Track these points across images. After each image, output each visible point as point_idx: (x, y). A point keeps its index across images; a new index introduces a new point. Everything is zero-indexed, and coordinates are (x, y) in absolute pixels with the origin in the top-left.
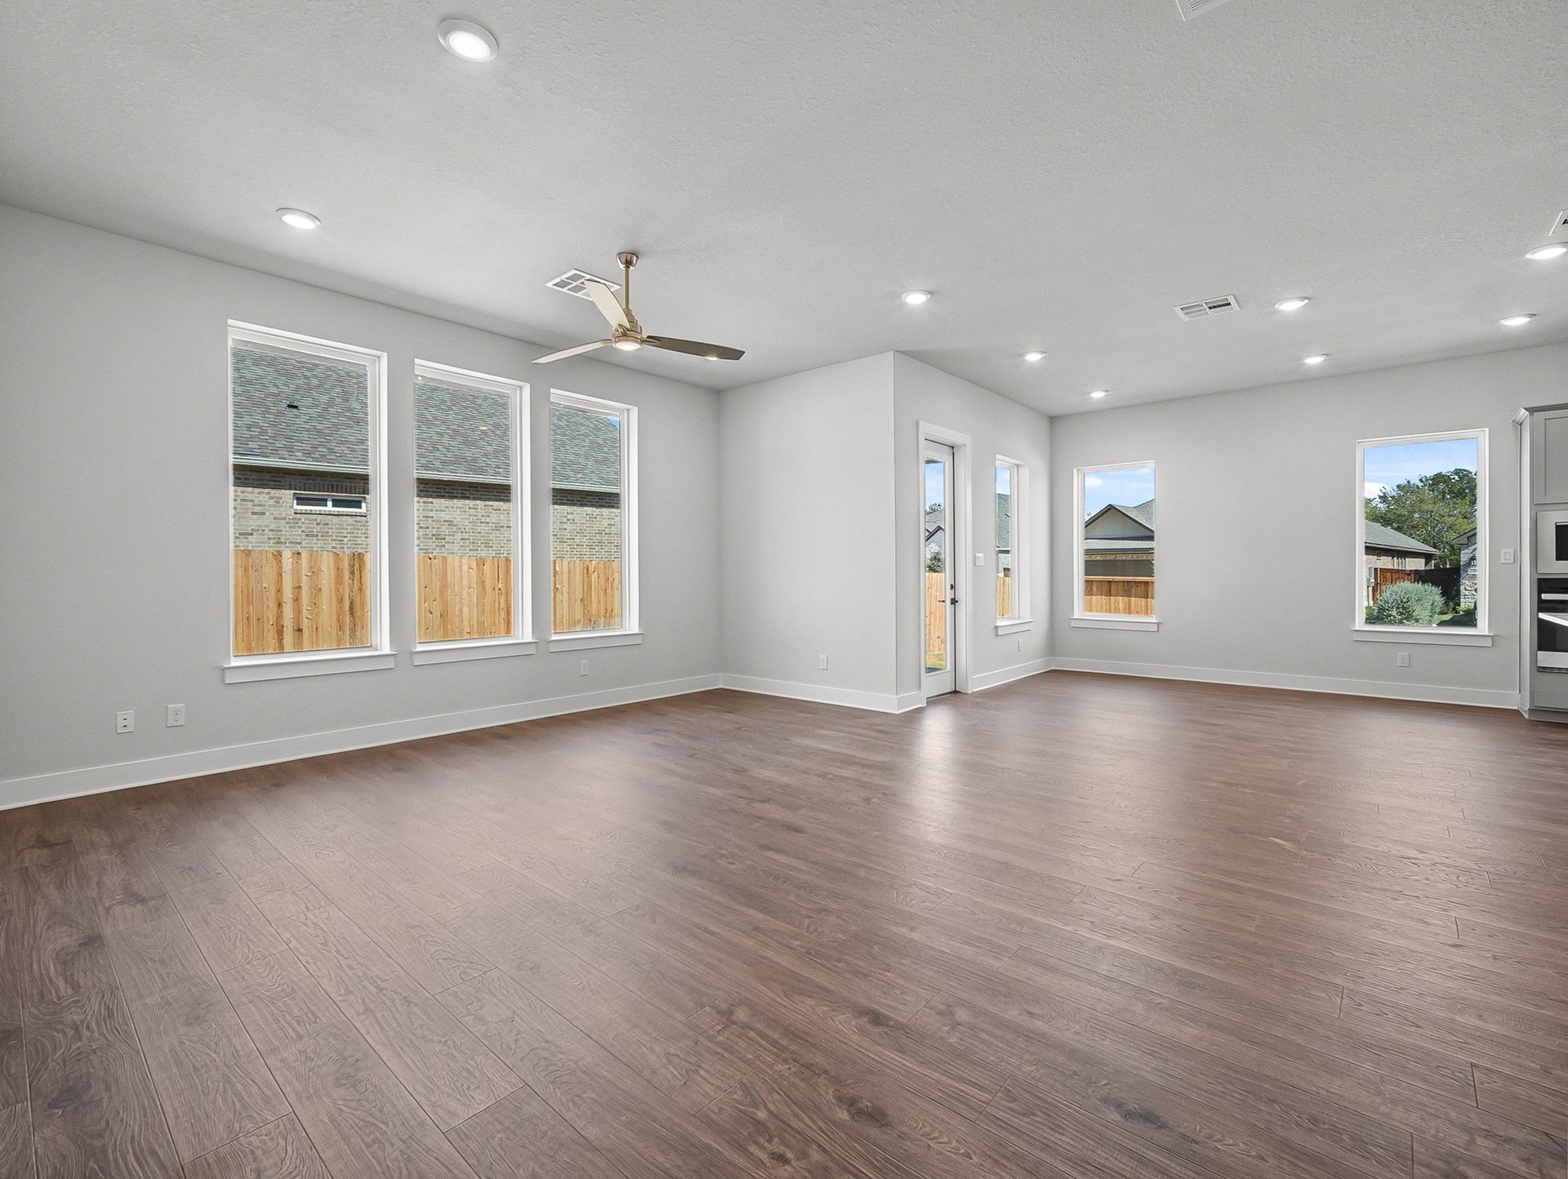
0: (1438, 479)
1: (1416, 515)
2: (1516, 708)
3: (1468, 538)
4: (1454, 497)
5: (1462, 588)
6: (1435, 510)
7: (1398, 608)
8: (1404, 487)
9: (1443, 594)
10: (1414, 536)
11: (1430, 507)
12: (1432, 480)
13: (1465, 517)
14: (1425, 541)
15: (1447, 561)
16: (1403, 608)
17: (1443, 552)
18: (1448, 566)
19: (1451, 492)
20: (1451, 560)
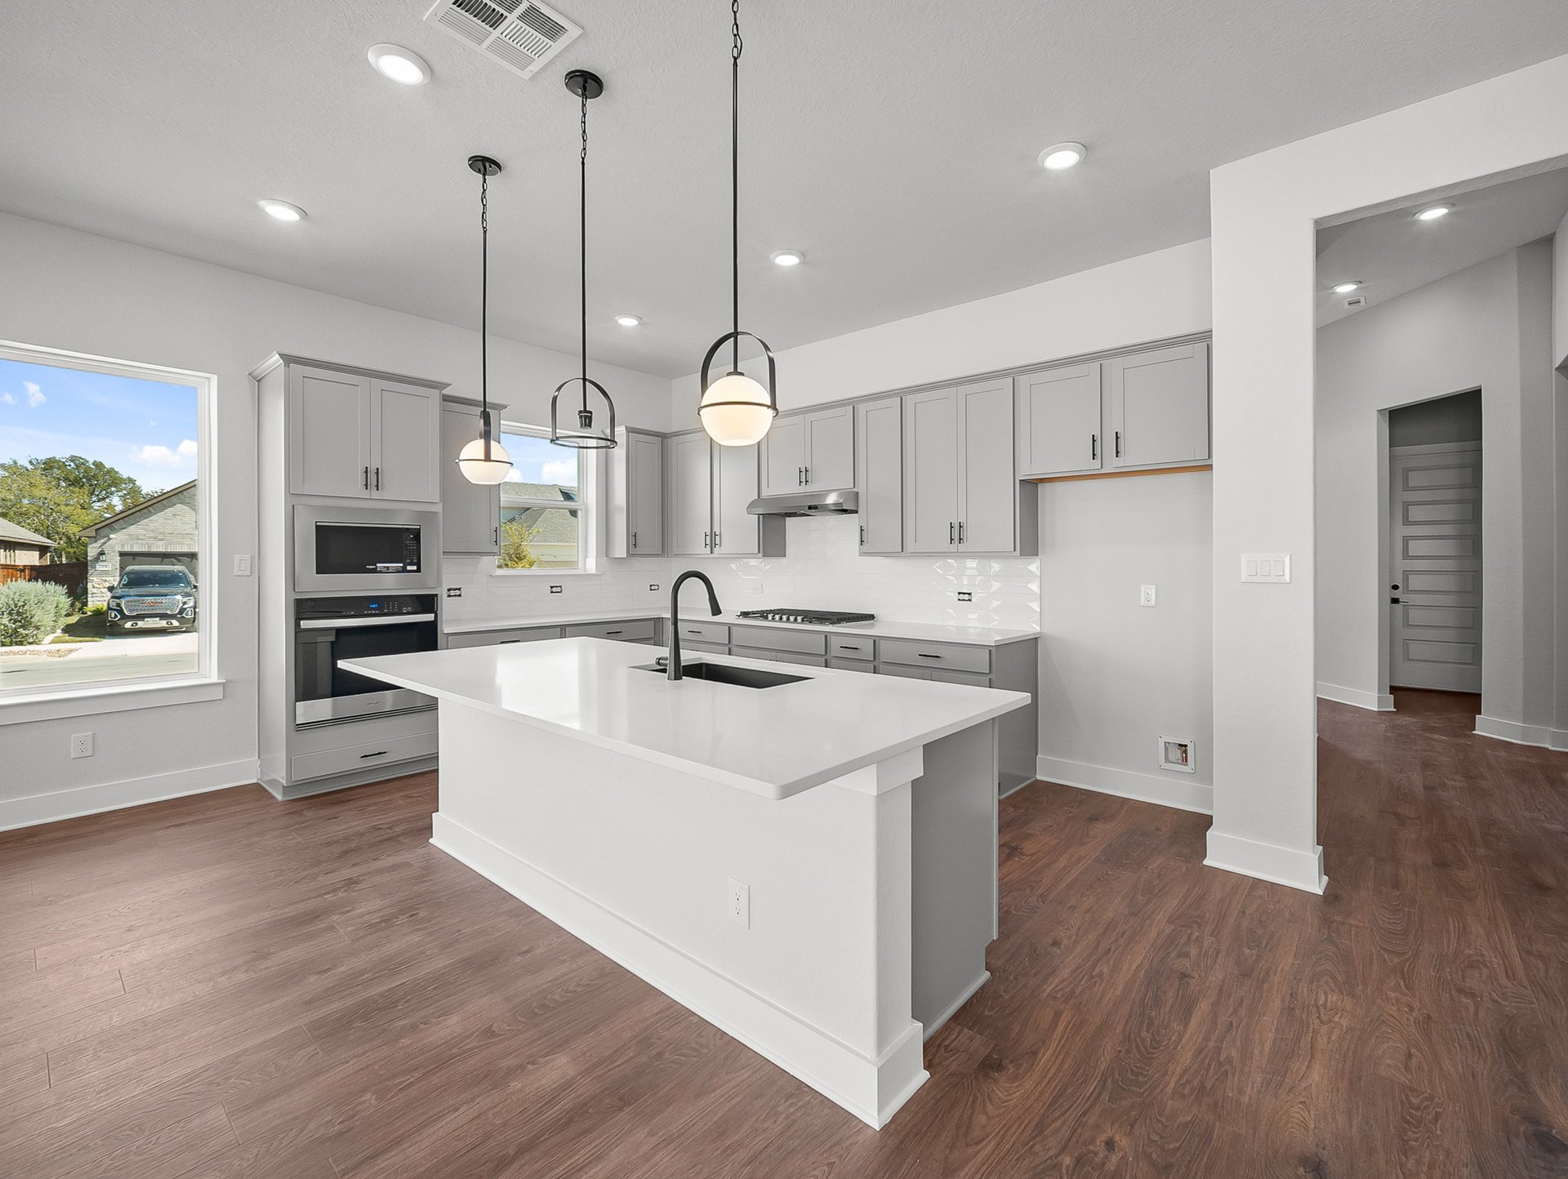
0: (49, 465)
1: (25, 501)
2: (255, 781)
3: (96, 530)
4: (70, 485)
5: (90, 586)
6: (49, 497)
7: (10, 614)
8: (10, 467)
9: (70, 593)
10: (23, 524)
11: (44, 493)
12: (44, 464)
13: (83, 508)
14: (36, 531)
15: (63, 553)
16: (19, 613)
17: (59, 544)
18: (64, 561)
19: (66, 479)
20: (68, 554)
